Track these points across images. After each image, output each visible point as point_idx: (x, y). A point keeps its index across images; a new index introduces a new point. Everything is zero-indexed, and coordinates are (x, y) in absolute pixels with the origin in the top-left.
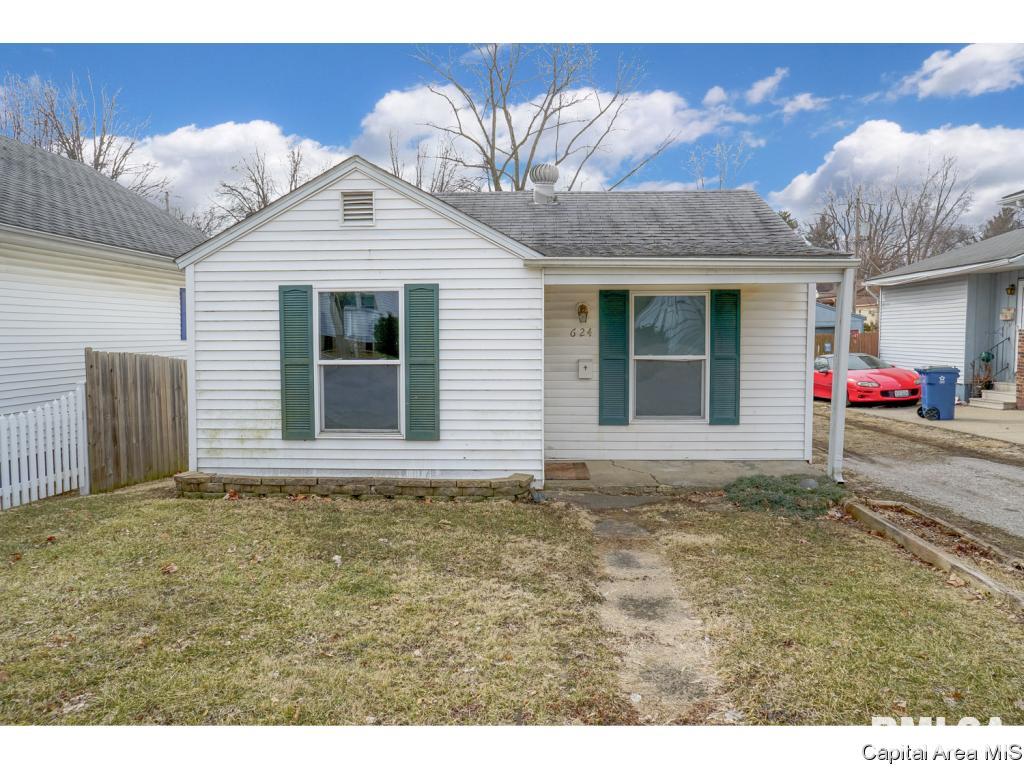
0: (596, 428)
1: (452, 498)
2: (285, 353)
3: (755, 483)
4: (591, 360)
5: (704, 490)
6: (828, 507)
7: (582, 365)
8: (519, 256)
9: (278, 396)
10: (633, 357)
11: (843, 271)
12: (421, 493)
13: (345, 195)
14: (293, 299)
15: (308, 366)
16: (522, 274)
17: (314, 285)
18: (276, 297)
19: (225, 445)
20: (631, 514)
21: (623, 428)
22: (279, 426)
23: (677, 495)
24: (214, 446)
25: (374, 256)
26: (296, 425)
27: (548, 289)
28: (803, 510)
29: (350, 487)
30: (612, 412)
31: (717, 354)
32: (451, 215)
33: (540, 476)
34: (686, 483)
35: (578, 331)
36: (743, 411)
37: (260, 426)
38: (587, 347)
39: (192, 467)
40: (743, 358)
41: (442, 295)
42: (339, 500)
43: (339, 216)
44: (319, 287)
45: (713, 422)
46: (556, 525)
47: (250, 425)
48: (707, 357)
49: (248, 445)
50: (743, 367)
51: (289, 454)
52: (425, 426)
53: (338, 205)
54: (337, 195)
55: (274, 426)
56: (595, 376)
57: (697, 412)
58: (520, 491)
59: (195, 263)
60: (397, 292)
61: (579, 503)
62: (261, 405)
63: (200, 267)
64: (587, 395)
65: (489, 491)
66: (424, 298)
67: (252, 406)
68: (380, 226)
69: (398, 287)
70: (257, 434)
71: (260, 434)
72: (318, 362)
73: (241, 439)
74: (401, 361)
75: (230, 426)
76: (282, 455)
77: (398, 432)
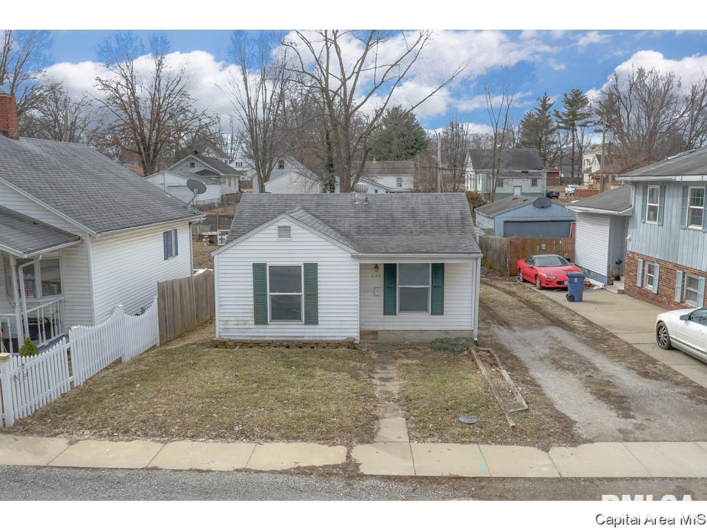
0: (383, 316)
1: (324, 347)
2: (255, 290)
3: (442, 341)
4: (380, 288)
5: (422, 343)
7: (376, 289)
8: (349, 252)
9: (253, 307)
10: (398, 286)
12: (313, 345)
13: (279, 227)
14: (259, 269)
15: (265, 295)
17: (267, 263)
18: (252, 267)
19: (231, 327)
20: (391, 353)
21: (394, 316)
22: (253, 319)
23: (412, 346)
24: (227, 327)
25: (292, 251)
26: (260, 319)
27: (361, 265)
28: (454, 352)
29: (286, 343)
30: (389, 309)
31: (434, 285)
33: (358, 338)
34: (415, 341)
35: (375, 275)
36: (445, 309)
37: (245, 319)
38: (378, 281)
39: (217, 335)
40: (445, 287)
41: (319, 267)
42: (281, 348)
43: (277, 236)
44: (269, 264)
45: (433, 314)
46: (363, 357)
47: (241, 319)
48: (430, 286)
49: (239, 327)
50: (445, 291)
51: (257, 330)
52: (312, 319)
53: (277, 232)
54: (276, 227)
55: (251, 319)
56: (382, 294)
57: (426, 310)
58: (350, 345)
59: (218, 254)
60: (301, 266)
61: (373, 349)
62: (246, 311)
63: (220, 256)
64: (378, 302)
65: (338, 345)
66: (312, 269)
67: (241, 311)
68: (294, 240)
69: (301, 264)
70: (243, 322)
71: (245, 322)
72: (269, 293)
73: (238, 325)
74: (303, 293)
75: (233, 319)
76: (254, 330)
77: (302, 321)
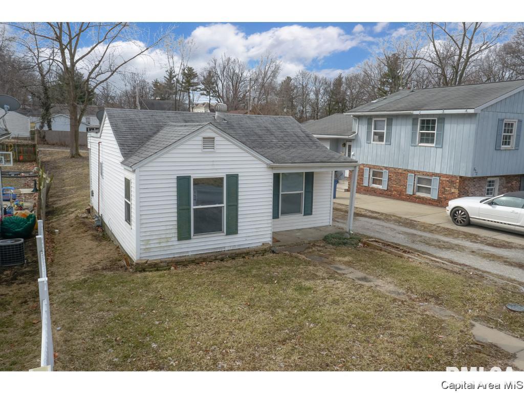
1: (254, 256)
2: (179, 205)
6: (358, 243)
8: (265, 163)
9: (175, 223)
10: (281, 193)
11: (355, 167)
13: (204, 138)
14: (183, 182)
15: (189, 209)
16: (266, 170)
17: (192, 176)
18: (175, 181)
19: (153, 246)
21: (278, 220)
22: (176, 235)
23: (310, 244)
24: (146, 247)
25: (215, 163)
26: (183, 235)
28: (353, 245)
30: (274, 214)
31: (307, 190)
32: (243, 147)
33: (271, 243)
36: (313, 210)
37: (168, 236)
39: (136, 257)
40: (314, 191)
41: (240, 178)
43: (201, 147)
44: (195, 175)
45: (305, 215)
47: (164, 236)
48: (303, 192)
49: (163, 245)
50: (314, 194)
51: (179, 246)
52: (233, 229)
53: (201, 143)
54: (201, 138)
55: (174, 235)
57: (299, 211)
59: (140, 167)
60: (223, 178)
62: (168, 227)
63: (142, 169)
66: (233, 179)
67: (164, 228)
68: (218, 151)
69: (224, 175)
70: (166, 240)
71: (168, 240)
72: (193, 207)
73: (160, 243)
74: (224, 205)
75: (154, 237)
76: (177, 247)
77: (223, 232)
